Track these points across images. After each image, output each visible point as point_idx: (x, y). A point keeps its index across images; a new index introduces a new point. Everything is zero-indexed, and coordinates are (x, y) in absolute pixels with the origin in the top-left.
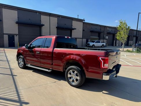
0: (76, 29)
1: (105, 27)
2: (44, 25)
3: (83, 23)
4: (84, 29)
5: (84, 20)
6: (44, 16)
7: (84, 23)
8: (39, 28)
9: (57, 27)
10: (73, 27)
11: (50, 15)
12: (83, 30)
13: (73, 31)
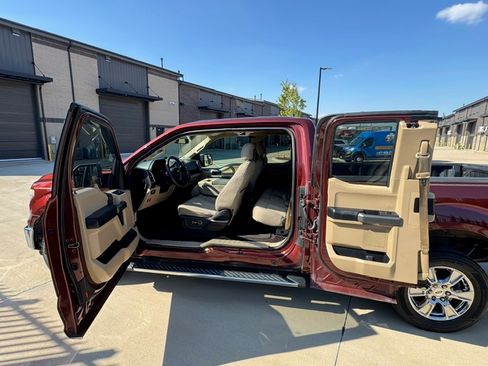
0: (161, 99)
1: (232, 98)
2: (50, 80)
3: (179, 85)
4: (182, 101)
5: (182, 76)
6: (44, 46)
7: (181, 83)
8: (27, 91)
9: (98, 91)
10: (151, 94)
11: (69, 45)
12: (181, 104)
13: (151, 105)
